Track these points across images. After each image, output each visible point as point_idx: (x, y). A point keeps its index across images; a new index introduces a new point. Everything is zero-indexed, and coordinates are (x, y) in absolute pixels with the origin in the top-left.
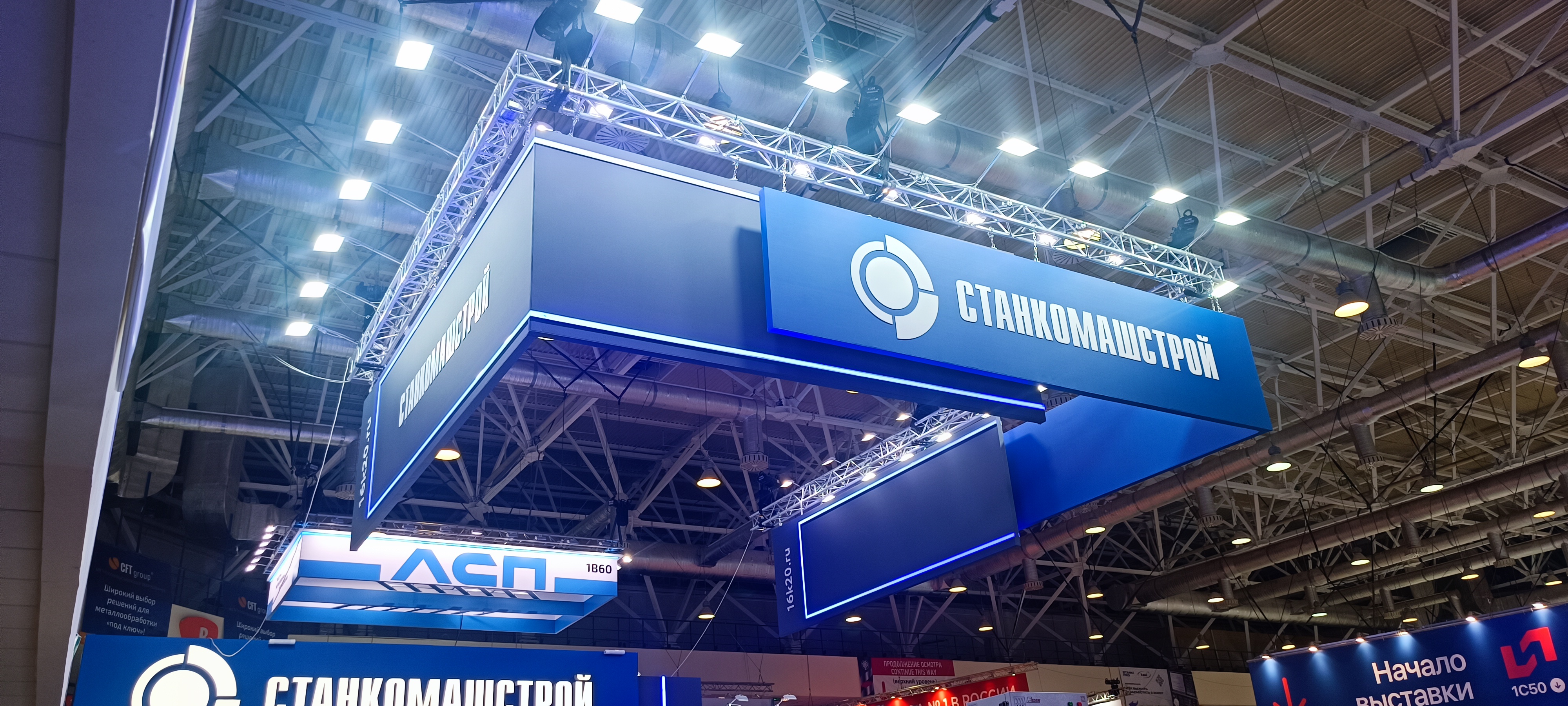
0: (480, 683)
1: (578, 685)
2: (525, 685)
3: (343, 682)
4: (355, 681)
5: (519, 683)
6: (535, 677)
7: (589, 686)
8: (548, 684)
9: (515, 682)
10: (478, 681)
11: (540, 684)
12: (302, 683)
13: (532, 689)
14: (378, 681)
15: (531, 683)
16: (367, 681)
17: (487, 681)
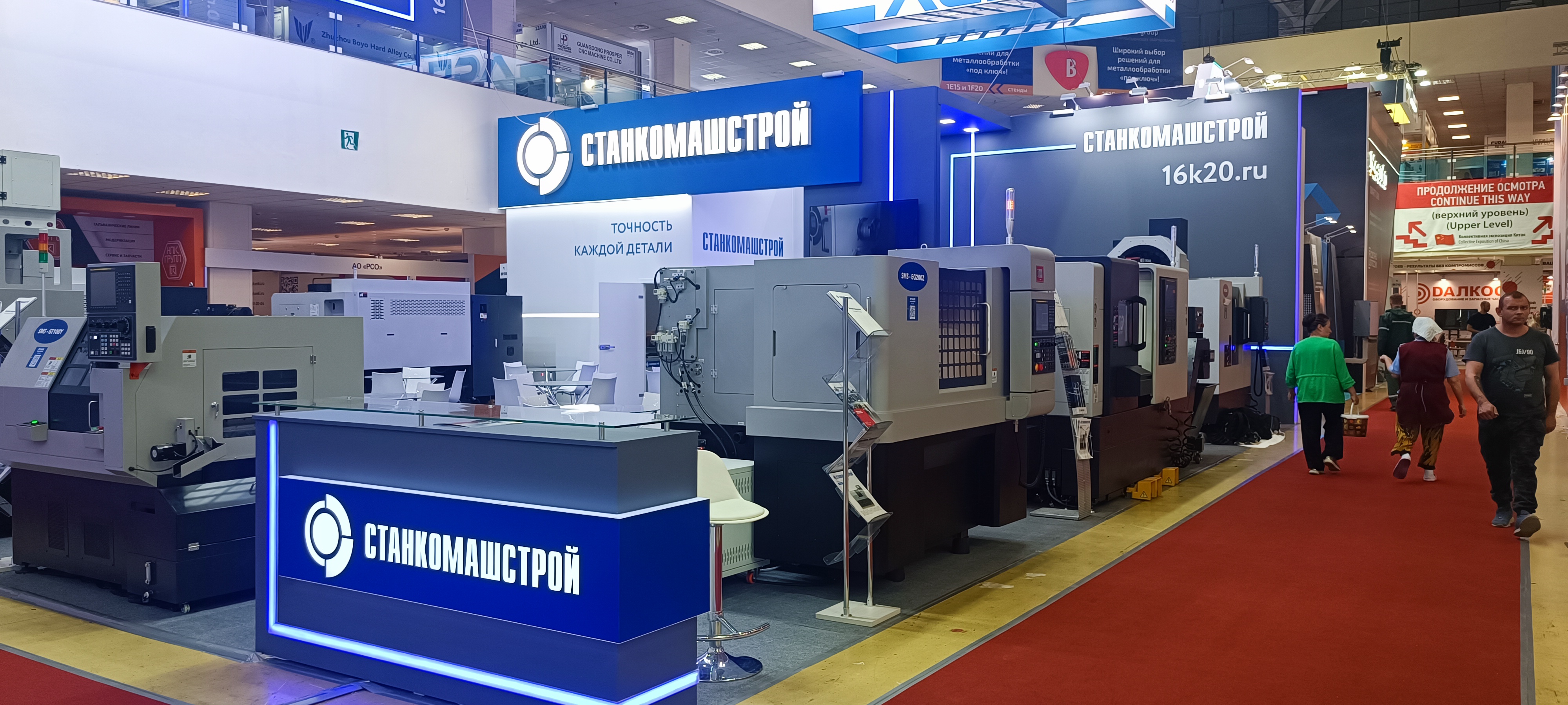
0: (714, 121)
1: (795, 112)
2: (750, 118)
3: (624, 131)
4: (631, 130)
5: (746, 117)
6: (757, 112)
7: (805, 112)
8: (769, 115)
9: (742, 116)
10: (712, 120)
11: (762, 116)
12: (600, 135)
13: (756, 121)
14: (645, 129)
15: (755, 116)
16: (638, 129)
17: (720, 119)
